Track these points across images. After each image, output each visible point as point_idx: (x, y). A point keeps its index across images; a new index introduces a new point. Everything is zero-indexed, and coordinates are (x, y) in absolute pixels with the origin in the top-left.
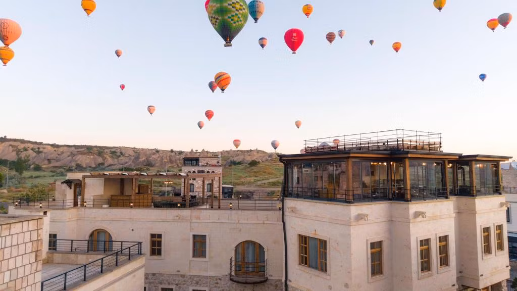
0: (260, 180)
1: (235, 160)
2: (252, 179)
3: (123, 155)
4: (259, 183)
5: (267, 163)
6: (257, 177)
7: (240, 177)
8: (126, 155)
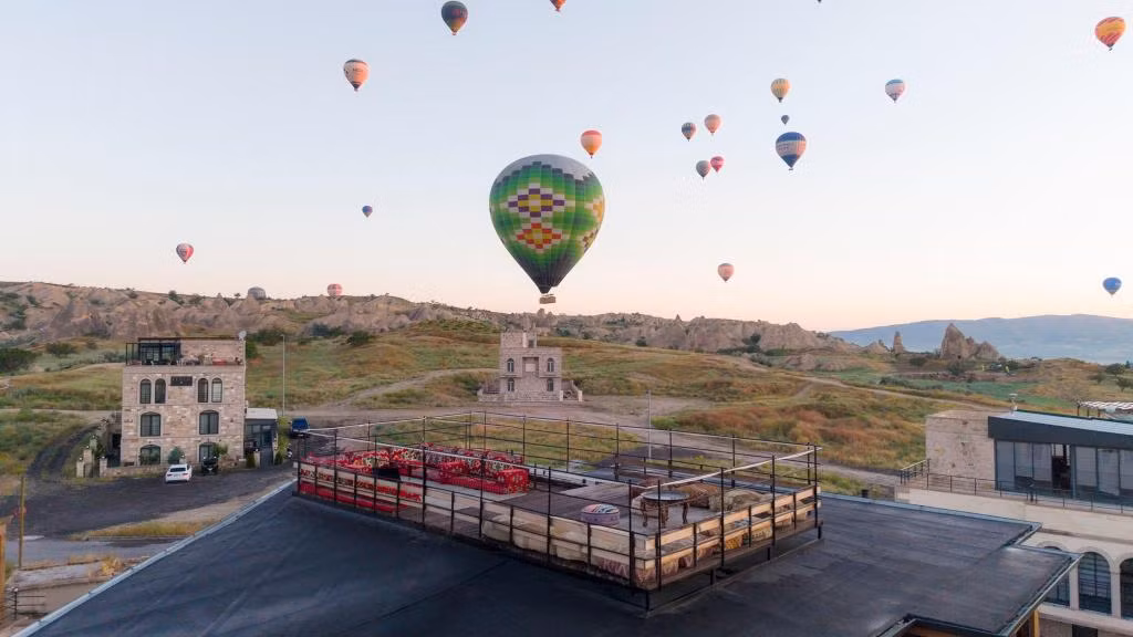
0: (367, 388)
1: (325, 323)
2: (345, 385)
3: (37, 306)
4: (362, 395)
5: (397, 338)
6: (363, 375)
7: (317, 377)
8: (46, 305)
